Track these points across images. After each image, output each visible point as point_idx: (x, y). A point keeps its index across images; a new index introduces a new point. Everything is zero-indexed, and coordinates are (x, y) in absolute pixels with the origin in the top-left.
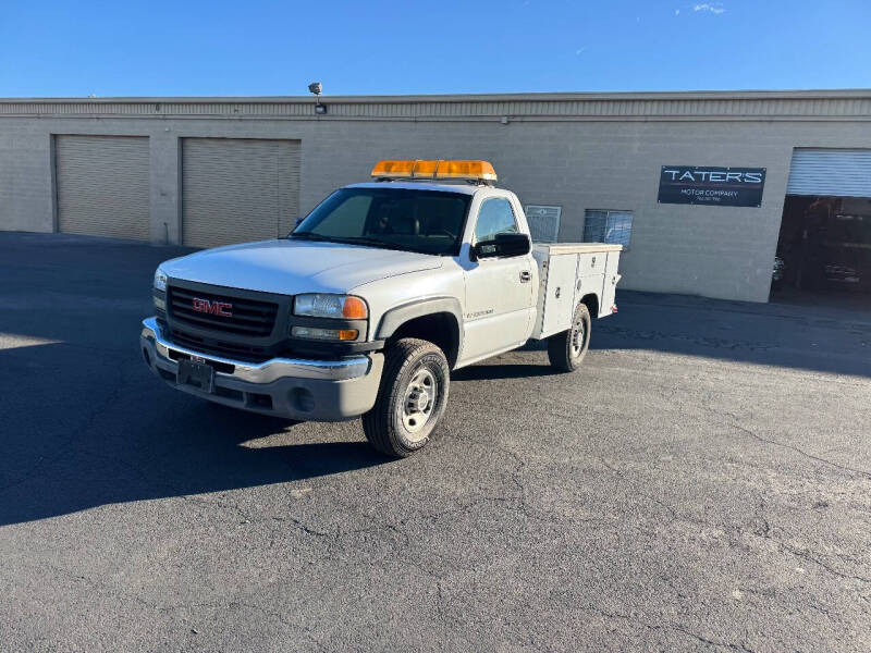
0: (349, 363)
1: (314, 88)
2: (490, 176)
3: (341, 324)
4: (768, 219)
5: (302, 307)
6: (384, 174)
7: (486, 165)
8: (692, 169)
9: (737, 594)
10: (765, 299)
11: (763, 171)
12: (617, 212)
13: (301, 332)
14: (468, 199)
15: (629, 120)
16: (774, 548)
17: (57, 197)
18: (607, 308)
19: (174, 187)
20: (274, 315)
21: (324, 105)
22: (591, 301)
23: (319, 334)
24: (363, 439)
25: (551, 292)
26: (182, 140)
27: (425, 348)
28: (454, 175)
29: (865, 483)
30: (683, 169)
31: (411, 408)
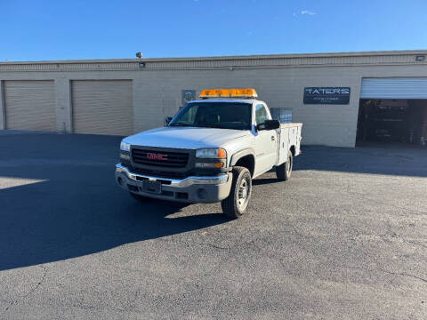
0: (220, 177)
1: (138, 55)
2: (255, 95)
3: (217, 161)
4: (352, 110)
5: (199, 154)
6: (205, 96)
7: (254, 91)
8: (318, 88)
9: (395, 257)
10: (354, 146)
11: (349, 89)
12: (285, 109)
13: (198, 165)
14: (250, 106)
15: (288, 67)
16: (401, 241)
17: (5, 112)
18: (298, 152)
19: (68, 105)
20: (187, 158)
21: (144, 63)
22: (293, 149)
23: (206, 165)
24: (221, 211)
25: (281, 145)
26: (71, 81)
27: (244, 171)
28: (238, 95)
29: (425, 216)
30: (314, 89)
31: (240, 196)
